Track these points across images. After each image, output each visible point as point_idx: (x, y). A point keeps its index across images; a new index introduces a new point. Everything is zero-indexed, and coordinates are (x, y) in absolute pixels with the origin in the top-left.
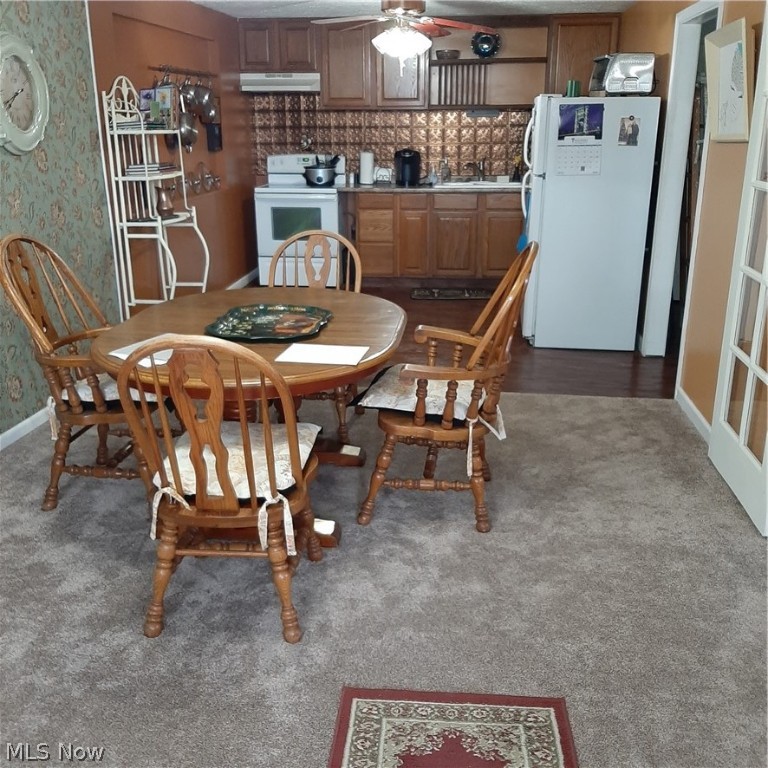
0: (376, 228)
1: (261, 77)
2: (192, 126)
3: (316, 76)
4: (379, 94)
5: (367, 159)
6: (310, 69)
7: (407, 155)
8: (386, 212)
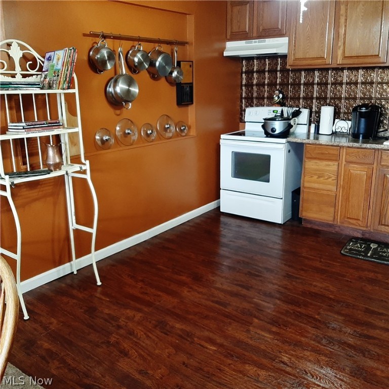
0: (319, 177)
1: (242, 43)
2: (129, 85)
3: (285, 40)
4: (340, 52)
5: (327, 112)
6: (280, 34)
7: (364, 110)
8: (330, 163)
